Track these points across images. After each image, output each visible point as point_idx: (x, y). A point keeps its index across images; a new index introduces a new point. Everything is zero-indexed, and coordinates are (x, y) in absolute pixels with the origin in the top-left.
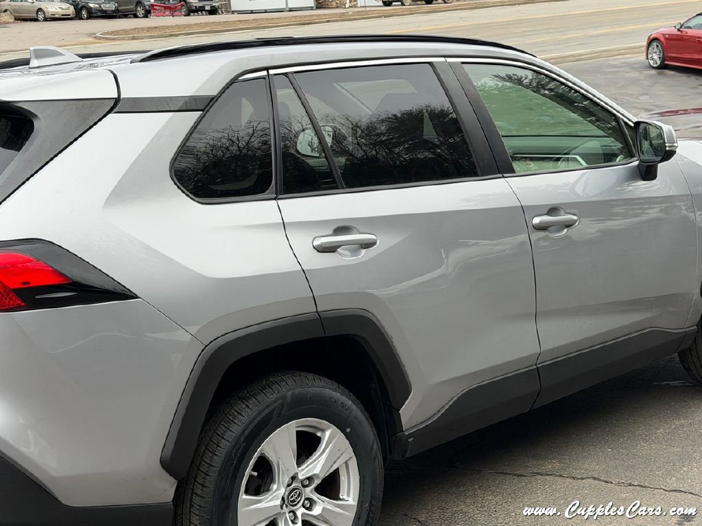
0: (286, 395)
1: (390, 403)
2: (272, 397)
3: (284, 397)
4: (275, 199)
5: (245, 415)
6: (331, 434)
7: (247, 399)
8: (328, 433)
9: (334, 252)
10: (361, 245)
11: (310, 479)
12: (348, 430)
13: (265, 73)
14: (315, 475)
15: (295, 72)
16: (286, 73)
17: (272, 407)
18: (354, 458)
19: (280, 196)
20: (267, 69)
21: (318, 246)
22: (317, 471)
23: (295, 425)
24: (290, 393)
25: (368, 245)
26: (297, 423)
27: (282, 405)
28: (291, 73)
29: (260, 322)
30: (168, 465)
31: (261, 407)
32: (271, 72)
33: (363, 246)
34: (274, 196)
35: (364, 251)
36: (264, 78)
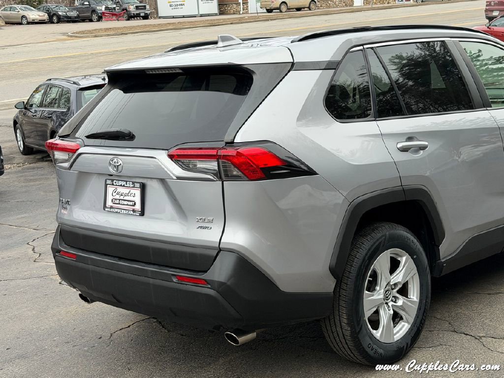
0: (386, 234)
1: (435, 242)
2: (379, 235)
3: (385, 235)
4: (374, 120)
5: (366, 245)
6: (406, 259)
7: (366, 236)
8: (404, 258)
9: (407, 151)
10: (420, 148)
11: (395, 285)
12: (415, 257)
13: (361, 48)
14: (398, 282)
15: (377, 47)
16: (372, 47)
17: (380, 240)
18: (417, 274)
19: (377, 119)
20: (362, 45)
21: (400, 147)
22: (400, 280)
23: (389, 253)
24: (387, 233)
25: (423, 148)
26: (391, 251)
27: (385, 239)
28: (375, 47)
29: (372, 191)
30: (333, 271)
31: (375, 241)
32: (365, 46)
33: (422, 148)
34: (374, 119)
35: (422, 151)
36: (362, 50)
